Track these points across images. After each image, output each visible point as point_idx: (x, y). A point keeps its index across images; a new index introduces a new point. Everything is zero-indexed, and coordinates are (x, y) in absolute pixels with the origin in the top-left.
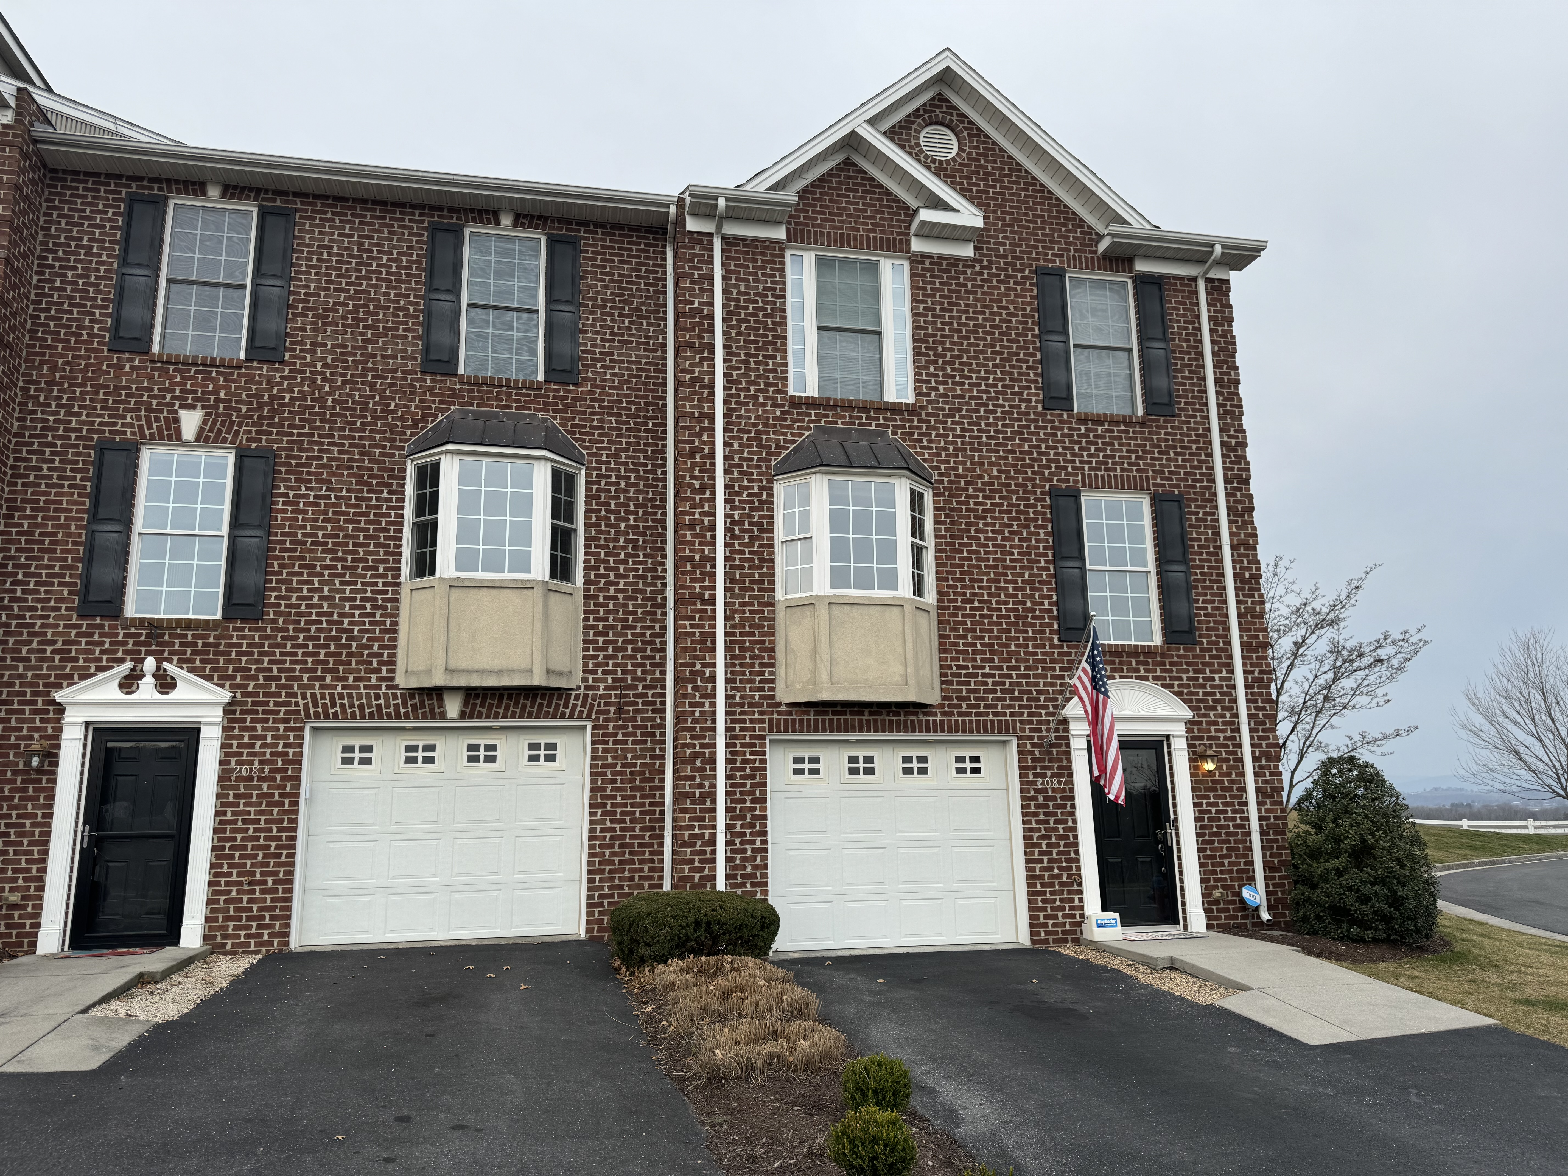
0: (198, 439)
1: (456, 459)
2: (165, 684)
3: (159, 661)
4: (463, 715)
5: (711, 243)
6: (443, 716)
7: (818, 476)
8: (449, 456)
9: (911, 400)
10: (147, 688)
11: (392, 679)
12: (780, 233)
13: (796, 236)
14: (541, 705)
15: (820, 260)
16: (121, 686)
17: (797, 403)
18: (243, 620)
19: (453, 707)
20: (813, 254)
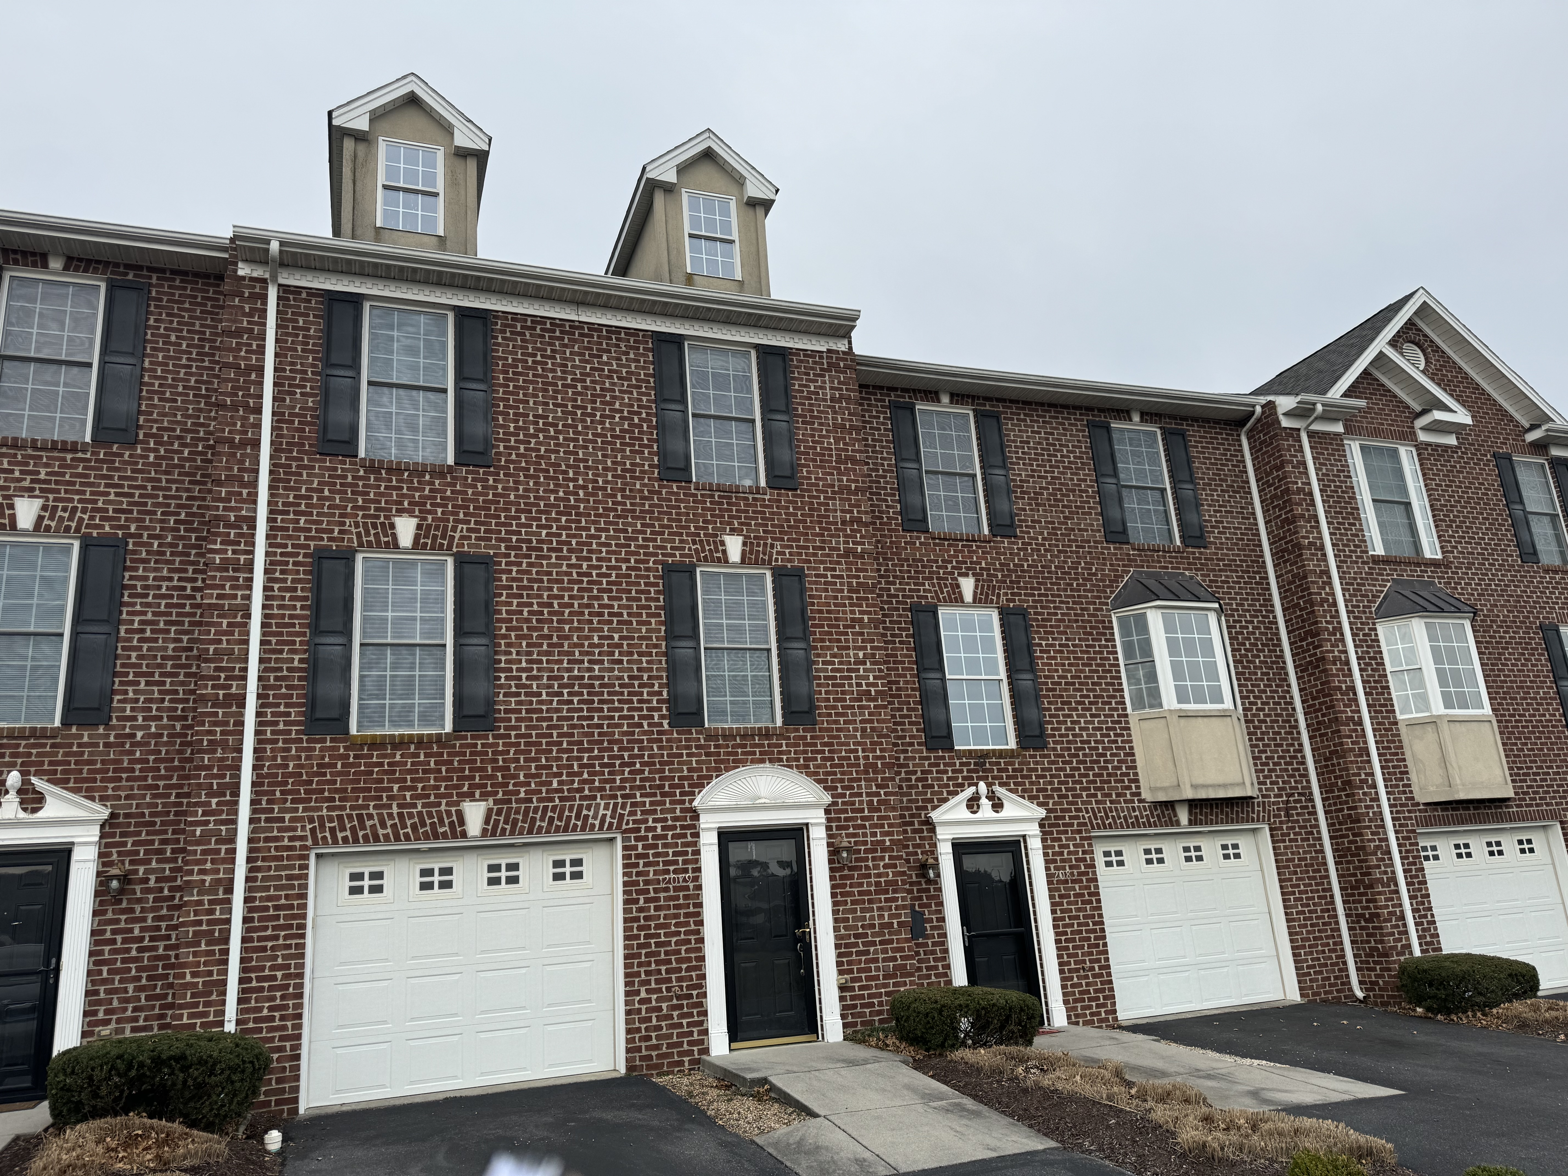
0: (974, 601)
1: (1159, 612)
2: (998, 806)
3: (989, 785)
4: (1191, 823)
5: (1299, 436)
6: (1178, 823)
7: (1417, 619)
8: (1154, 610)
9: (1439, 556)
10: (986, 809)
11: (1139, 794)
12: (1339, 428)
13: (1349, 430)
14: (1237, 812)
15: (1363, 448)
16: (969, 807)
17: (1376, 560)
18: (1035, 749)
19: (1183, 816)
20: (1357, 443)
